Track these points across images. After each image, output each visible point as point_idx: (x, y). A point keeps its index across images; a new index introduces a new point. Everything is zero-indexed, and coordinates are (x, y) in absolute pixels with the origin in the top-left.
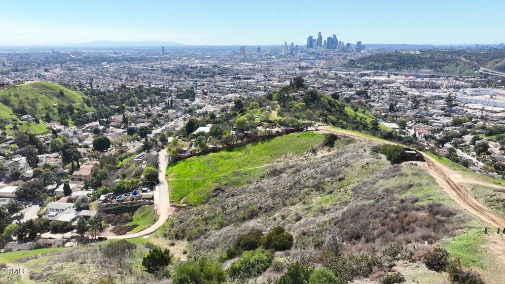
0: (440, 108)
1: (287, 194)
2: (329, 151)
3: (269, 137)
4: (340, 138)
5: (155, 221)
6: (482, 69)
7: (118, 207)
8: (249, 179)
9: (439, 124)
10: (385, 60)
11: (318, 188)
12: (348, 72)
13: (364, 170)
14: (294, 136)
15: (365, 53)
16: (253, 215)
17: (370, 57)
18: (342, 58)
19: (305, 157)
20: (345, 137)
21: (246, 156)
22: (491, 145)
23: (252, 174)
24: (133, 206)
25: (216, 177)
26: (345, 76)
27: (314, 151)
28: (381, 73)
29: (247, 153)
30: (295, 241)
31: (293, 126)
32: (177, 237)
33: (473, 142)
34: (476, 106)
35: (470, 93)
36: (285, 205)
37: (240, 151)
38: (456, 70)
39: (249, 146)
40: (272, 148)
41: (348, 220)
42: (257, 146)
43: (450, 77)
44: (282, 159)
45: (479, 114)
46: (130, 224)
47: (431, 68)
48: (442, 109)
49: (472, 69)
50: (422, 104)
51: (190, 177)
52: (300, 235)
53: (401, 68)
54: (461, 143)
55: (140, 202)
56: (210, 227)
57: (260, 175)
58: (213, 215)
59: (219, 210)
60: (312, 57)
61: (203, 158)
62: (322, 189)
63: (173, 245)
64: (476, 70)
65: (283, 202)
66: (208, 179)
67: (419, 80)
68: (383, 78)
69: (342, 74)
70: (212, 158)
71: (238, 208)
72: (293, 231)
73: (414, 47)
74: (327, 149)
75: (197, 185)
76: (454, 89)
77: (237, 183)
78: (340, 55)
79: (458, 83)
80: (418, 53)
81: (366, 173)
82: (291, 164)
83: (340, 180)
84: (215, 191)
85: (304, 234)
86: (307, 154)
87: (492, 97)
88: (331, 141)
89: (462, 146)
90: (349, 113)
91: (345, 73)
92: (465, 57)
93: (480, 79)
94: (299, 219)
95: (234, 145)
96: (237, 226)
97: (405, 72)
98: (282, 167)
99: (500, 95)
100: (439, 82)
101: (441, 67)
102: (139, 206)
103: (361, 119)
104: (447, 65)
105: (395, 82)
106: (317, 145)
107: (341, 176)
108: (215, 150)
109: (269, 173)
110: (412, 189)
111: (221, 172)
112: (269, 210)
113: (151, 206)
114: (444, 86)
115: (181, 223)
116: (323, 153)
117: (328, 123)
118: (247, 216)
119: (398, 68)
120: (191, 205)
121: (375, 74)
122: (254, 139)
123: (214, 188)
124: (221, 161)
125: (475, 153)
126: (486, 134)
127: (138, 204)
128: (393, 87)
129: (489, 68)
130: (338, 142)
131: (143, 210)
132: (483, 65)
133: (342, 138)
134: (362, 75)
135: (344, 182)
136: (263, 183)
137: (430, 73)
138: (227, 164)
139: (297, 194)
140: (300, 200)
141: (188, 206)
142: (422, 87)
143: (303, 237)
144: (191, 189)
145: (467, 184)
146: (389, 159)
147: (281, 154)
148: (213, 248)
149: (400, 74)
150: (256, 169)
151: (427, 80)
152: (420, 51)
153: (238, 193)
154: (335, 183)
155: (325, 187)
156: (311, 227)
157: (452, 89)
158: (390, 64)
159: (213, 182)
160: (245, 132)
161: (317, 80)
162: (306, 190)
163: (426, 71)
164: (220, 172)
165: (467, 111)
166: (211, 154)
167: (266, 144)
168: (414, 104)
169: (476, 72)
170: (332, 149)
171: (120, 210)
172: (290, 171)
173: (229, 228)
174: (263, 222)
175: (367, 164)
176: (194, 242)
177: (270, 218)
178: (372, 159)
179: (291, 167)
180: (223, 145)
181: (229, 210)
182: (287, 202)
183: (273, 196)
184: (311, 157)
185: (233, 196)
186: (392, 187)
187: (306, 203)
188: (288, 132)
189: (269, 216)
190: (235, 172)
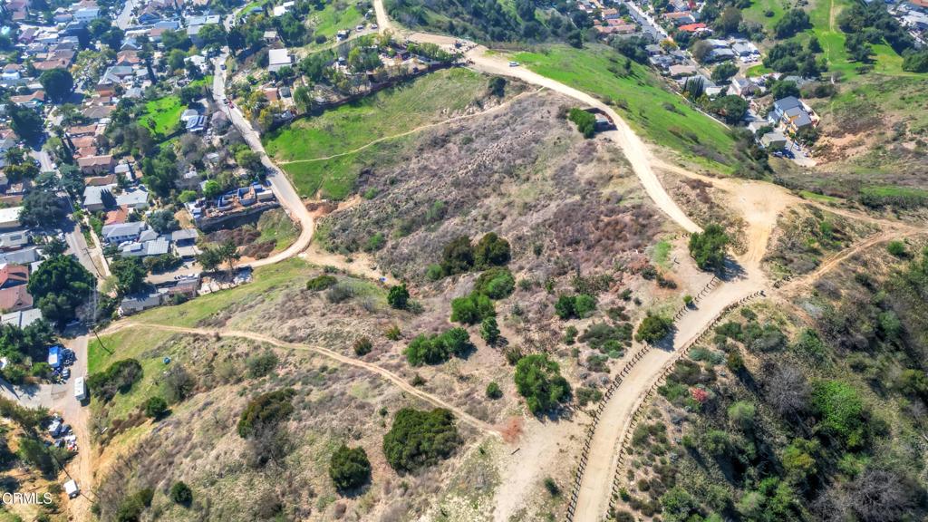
1: (474, 183)
2: (499, 103)
3: (407, 78)
4: (509, 83)
5: (299, 230)
7: (226, 218)
8: (405, 152)
11: (511, 173)
14: (443, 75)
16: (442, 215)
19: (469, 113)
20: (517, 80)
21: (383, 114)
23: (403, 144)
24: (250, 213)
25: (355, 155)
27: (479, 104)
29: (383, 108)
30: (511, 246)
31: (437, 59)
36: (478, 198)
37: (369, 105)
39: (381, 95)
41: (562, 223)
42: (394, 95)
44: (436, 117)
46: (260, 240)
52: (515, 240)
55: (259, 207)
57: (417, 147)
58: (385, 216)
61: (318, 122)
62: (516, 175)
65: (474, 194)
66: (342, 158)
70: (333, 121)
71: (416, 204)
72: (506, 235)
74: (495, 100)
75: (329, 168)
77: (390, 162)
81: (560, 153)
82: (454, 126)
84: (361, 175)
85: (520, 238)
86: (471, 109)
88: (498, 87)
94: (504, 217)
95: (356, 95)
96: (430, 229)
98: (444, 133)
102: (260, 212)
106: (481, 95)
108: (331, 106)
109: (428, 142)
110: (613, 181)
111: (357, 145)
113: (278, 210)
115: (344, 231)
116: (492, 108)
118: (436, 217)
120: (335, 200)
122: (387, 84)
123: (358, 171)
124: (349, 125)
127: (258, 210)
130: (508, 89)
131: (269, 218)
133: (512, 82)
135: (539, 165)
136: (427, 160)
138: (360, 129)
139: (487, 183)
140: (494, 191)
141: (331, 201)
143: (520, 242)
146: (581, 130)
147: (434, 109)
150: (406, 136)
153: (399, 177)
154: (528, 166)
155: (519, 172)
156: (524, 230)
159: (353, 163)
160: (368, 73)
162: (496, 176)
164: (354, 144)
166: (327, 114)
167: (406, 91)
170: (503, 99)
171: (230, 223)
172: (459, 138)
173: (421, 233)
174: (462, 224)
175: (558, 138)
176: (378, 254)
177: (467, 218)
178: (562, 130)
179: (456, 133)
180: (338, 97)
181: (404, 207)
182: (478, 193)
183: (456, 184)
184: (477, 113)
185: (393, 182)
186: (593, 178)
187: (501, 195)
188: (431, 69)
189: (466, 215)
190: (377, 144)
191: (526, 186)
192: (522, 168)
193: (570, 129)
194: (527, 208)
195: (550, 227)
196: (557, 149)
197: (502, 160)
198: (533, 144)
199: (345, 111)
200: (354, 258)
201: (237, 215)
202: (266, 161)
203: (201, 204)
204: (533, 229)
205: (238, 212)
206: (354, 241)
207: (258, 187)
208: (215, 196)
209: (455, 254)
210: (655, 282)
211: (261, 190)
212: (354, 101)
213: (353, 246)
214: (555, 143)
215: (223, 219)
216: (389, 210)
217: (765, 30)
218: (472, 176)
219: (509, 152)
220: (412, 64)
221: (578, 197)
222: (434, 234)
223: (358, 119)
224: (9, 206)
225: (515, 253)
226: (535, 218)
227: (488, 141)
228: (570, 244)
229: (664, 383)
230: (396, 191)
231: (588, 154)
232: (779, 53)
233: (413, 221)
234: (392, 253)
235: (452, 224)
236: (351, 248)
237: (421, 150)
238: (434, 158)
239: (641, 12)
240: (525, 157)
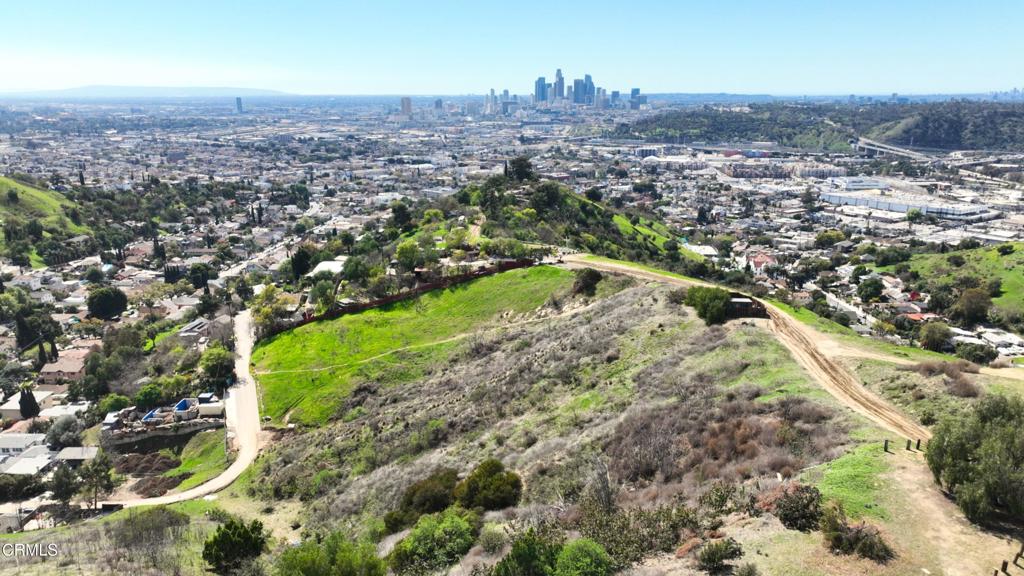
0: (792, 215)
1: (505, 394)
2: (586, 303)
3: (466, 278)
4: (606, 278)
5: (230, 462)
6: (863, 141)
7: (146, 436)
8: (428, 365)
9: (791, 246)
10: (687, 125)
11: (568, 377)
12: (617, 148)
13: (656, 339)
14: (515, 275)
15: (647, 111)
16: (438, 439)
17: (658, 119)
18: (604, 121)
19: (539, 317)
20: (616, 274)
21: (421, 319)
22: (887, 282)
23: (432, 354)
24: (181, 432)
25: (360, 365)
26: (610, 156)
27: (557, 305)
28: (679, 149)
29: (422, 312)
30: (524, 488)
31: (513, 256)
32: (278, 494)
33: (855, 279)
34: (856, 210)
35: (844, 186)
36: (502, 416)
37: (405, 308)
38: (818, 142)
39: (425, 298)
40: (472, 301)
41: (628, 440)
42: (443, 297)
43: (808, 156)
44: (493, 322)
45: (862, 225)
46: (173, 472)
47: (772, 139)
48: (797, 217)
49: (845, 140)
50: (758, 207)
51: (303, 366)
52: (534, 476)
53: (716, 140)
54: (833, 282)
55: (195, 425)
56: (349, 469)
57: (451, 357)
58: (355, 444)
59: (366, 432)
60: (546, 119)
61: (331, 326)
62: (576, 381)
63: (269, 511)
64: (852, 142)
65: (499, 409)
66: (340, 368)
67: (751, 162)
68: (683, 159)
69: (604, 152)
70: (351, 326)
71: (407, 426)
72: (521, 468)
73: (740, 99)
74: (581, 300)
75: (317, 382)
76: (815, 179)
77: (402, 376)
78: (600, 114)
79: (821, 166)
80: (747, 110)
81: (660, 345)
82: (512, 332)
83: (610, 360)
84: (357, 392)
85: (543, 472)
86: (544, 311)
87: (883, 194)
88: (588, 283)
89: (836, 286)
90: (621, 228)
91: (611, 149)
92: (831, 119)
93: (861, 160)
94: (531, 443)
95: (393, 297)
96: (404, 463)
97: (724, 146)
98: (494, 340)
99: (898, 188)
100: (788, 166)
101: (789, 137)
102: (193, 433)
103: (645, 239)
104: (801, 133)
105: (706, 167)
106: (562, 293)
107: (611, 352)
108: (354, 309)
109: (467, 351)
110: (747, 372)
111: (370, 354)
112: (471, 427)
113: (220, 431)
114: (798, 173)
115: (286, 463)
116: (573, 308)
117: (582, 248)
118: (425, 443)
119: (710, 139)
120: (307, 426)
121: (668, 152)
122: (436, 284)
123: (355, 387)
124: (368, 331)
125: (859, 300)
126: (876, 262)
127: (193, 429)
128: (702, 176)
129: (874, 139)
130: (603, 286)
131: (203, 441)
132: (865, 133)
133: (611, 277)
134: (645, 154)
135: (619, 364)
136: (455, 373)
137: (771, 148)
138: (382, 337)
139: (525, 393)
140: (533, 404)
141: (300, 427)
142: (757, 176)
143: (541, 479)
144: (305, 391)
145: (847, 358)
146: (702, 315)
147: (491, 313)
148: (356, 513)
149: (715, 151)
150: (441, 345)
151: (765, 161)
152: (750, 106)
153: (406, 394)
154: (599, 367)
155: (580, 375)
156: (556, 458)
157: (812, 178)
158: (695, 131)
159: (353, 376)
160: (416, 270)
161: (558, 163)
162: (543, 383)
163: (762, 145)
164: (365, 353)
165: (841, 220)
166: (347, 317)
167: (460, 293)
168: (744, 209)
169: (853, 145)
170: (593, 298)
171: (150, 444)
172: (510, 344)
173: (389, 468)
174: (459, 453)
175: (661, 326)
176: (315, 503)
177: (471, 444)
178: (669, 317)
179: (512, 339)
180: (371, 298)
181: (388, 431)
182: (507, 409)
183: (478, 397)
184: (551, 316)
185: (394, 401)
186: (710, 370)
187: (544, 409)
188: (502, 268)
189: (472, 439)
190: (397, 352)
191: (587, 395)
192: (589, 369)
193: (685, 314)
194: (579, 424)
195: (604, 450)
197: (561, 359)
198: (615, 335)
199: (371, 314)
200: (277, 508)
201: (161, 433)
202: (241, 368)
203: (126, 415)
204: (571, 454)
205: (164, 429)
206: (292, 481)
207: (208, 395)
208: (149, 402)
211: (206, 401)
212: (386, 304)
213: (285, 488)
214: (652, 333)
215: (139, 438)
216: (364, 436)
218: (506, 384)
219: (573, 348)
221: (671, 400)
222: (408, 469)
226: (585, 436)
227: (549, 341)
230: (390, 411)
233: (390, 453)
234: (333, 501)
235: (442, 456)
239: (843, 304)
240: (597, 353)
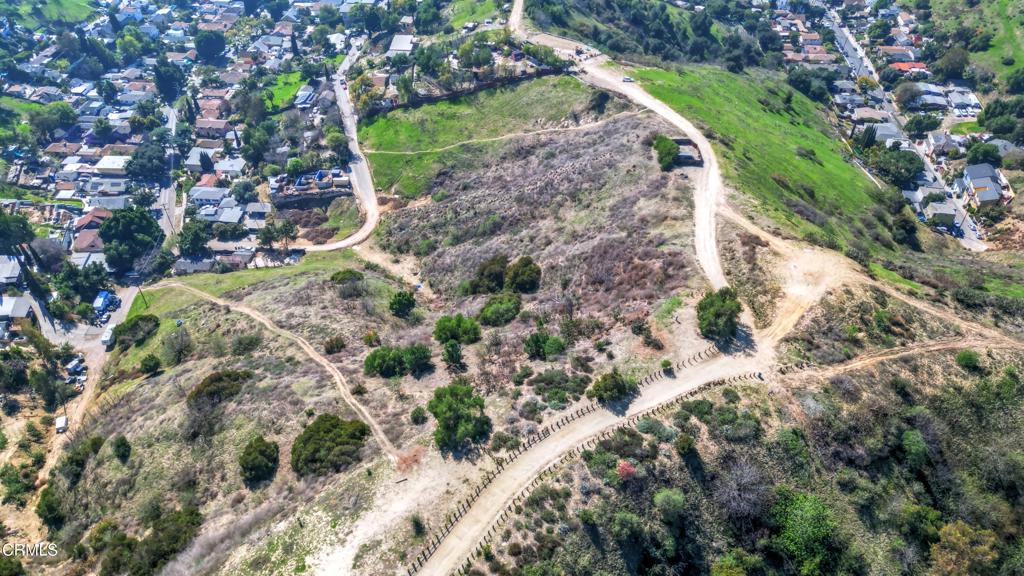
1: (536, 201)
2: (596, 119)
3: (512, 81)
4: (613, 99)
5: (363, 222)
7: (301, 198)
8: (487, 158)
11: (574, 196)
13: (629, 177)
14: (548, 82)
16: (495, 229)
19: (563, 127)
20: (620, 97)
21: (479, 115)
22: (902, 19)
23: (488, 150)
24: (323, 196)
25: (438, 153)
27: (576, 118)
29: (480, 109)
30: (543, 275)
31: (548, 64)
36: (534, 218)
37: (468, 104)
39: (482, 95)
42: (495, 97)
44: (530, 127)
46: (325, 226)
51: (398, 149)
52: (548, 269)
55: (333, 192)
56: (441, 238)
57: (501, 154)
58: (443, 222)
61: (417, 115)
62: (579, 200)
63: (396, 262)
65: (532, 213)
66: (425, 154)
70: (428, 116)
71: (475, 213)
72: (542, 262)
74: (593, 116)
75: (410, 164)
77: (470, 166)
81: (631, 182)
82: (543, 138)
84: (439, 175)
85: (553, 268)
86: (566, 122)
88: (600, 102)
94: (549, 243)
95: (457, 91)
96: (477, 243)
98: (531, 143)
102: (333, 198)
106: (580, 108)
108: (431, 100)
109: (512, 151)
110: (666, 222)
111: (444, 144)
112: (514, 223)
113: (350, 198)
115: (401, 230)
116: (589, 124)
118: (488, 230)
120: (408, 198)
122: (493, 83)
123: (437, 172)
124: (442, 122)
125: (867, 40)
127: (331, 195)
130: (610, 106)
131: (340, 204)
133: (616, 99)
135: (605, 192)
136: (505, 170)
138: (452, 129)
139: (548, 203)
140: (552, 213)
141: (403, 198)
143: (551, 273)
144: (403, 170)
146: (660, 161)
147: (530, 117)
150: (494, 142)
153: (472, 184)
154: (593, 192)
155: (581, 196)
156: (560, 260)
159: (434, 162)
160: (474, 70)
162: (559, 198)
164: (441, 142)
166: (426, 107)
167: (508, 94)
170: (602, 116)
171: (304, 203)
172: (542, 152)
173: (467, 245)
174: (508, 243)
175: (634, 166)
176: (424, 259)
177: (515, 237)
178: (641, 159)
179: (544, 145)
180: (441, 91)
181: (464, 215)
182: (537, 213)
183: (519, 200)
184: (571, 128)
185: (465, 188)
186: (649, 215)
187: (558, 218)
188: (539, 74)
189: (515, 234)
190: (463, 145)
191: (583, 214)
192: (586, 193)
193: (650, 158)
194: (575, 236)
195: (584, 260)
196: (628, 179)
197: (570, 181)
198: (606, 169)
199: (443, 107)
200: (402, 260)
201: (310, 197)
202: (354, 147)
203: (282, 180)
204: (567, 260)
205: (312, 194)
206: (407, 243)
207: (337, 171)
208: (296, 173)
209: (486, 273)
210: (641, 338)
211: (338, 175)
212: (454, 98)
213: (404, 247)
214: (628, 171)
215: (296, 199)
216: (449, 216)
217: (996, 81)
218: (537, 193)
219: (580, 173)
220: (520, 66)
221: (624, 234)
222: (479, 249)
223: (453, 117)
224: (121, 154)
225: (545, 283)
226: (576, 248)
227: (567, 159)
228: (593, 283)
229: (593, 448)
230: (463, 197)
231: (658, 187)
232: (998, 111)
233: (467, 233)
234: (436, 261)
235: (498, 242)
236: (400, 249)
237: (504, 158)
238: (514, 168)
239: (852, 40)
240: (593, 181)
